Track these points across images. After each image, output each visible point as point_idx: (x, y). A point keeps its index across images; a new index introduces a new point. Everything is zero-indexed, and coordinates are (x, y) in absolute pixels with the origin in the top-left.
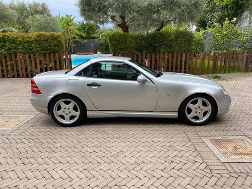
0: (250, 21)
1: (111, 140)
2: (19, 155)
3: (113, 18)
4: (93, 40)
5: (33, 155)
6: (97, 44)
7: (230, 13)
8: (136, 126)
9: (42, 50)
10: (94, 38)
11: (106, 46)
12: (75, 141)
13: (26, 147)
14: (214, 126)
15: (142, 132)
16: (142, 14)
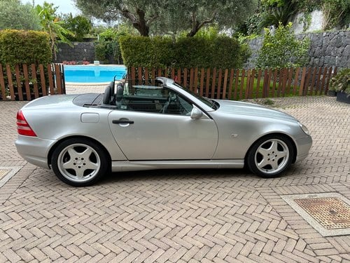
0: (304, 27)
1: (155, 208)
2: (12, 245)
3: (125, 13)
4: (88, 43)
5: (37, 242)
6: (93, 49)
7: (279, 14)
8: (185, 181)
9: (16, 57)
10: (88, 40)
11: (106, 52)
12: (99, 212)
13: (19, 227)
14: (292, 177)
15: (197, 192)
16: (172, 11)
